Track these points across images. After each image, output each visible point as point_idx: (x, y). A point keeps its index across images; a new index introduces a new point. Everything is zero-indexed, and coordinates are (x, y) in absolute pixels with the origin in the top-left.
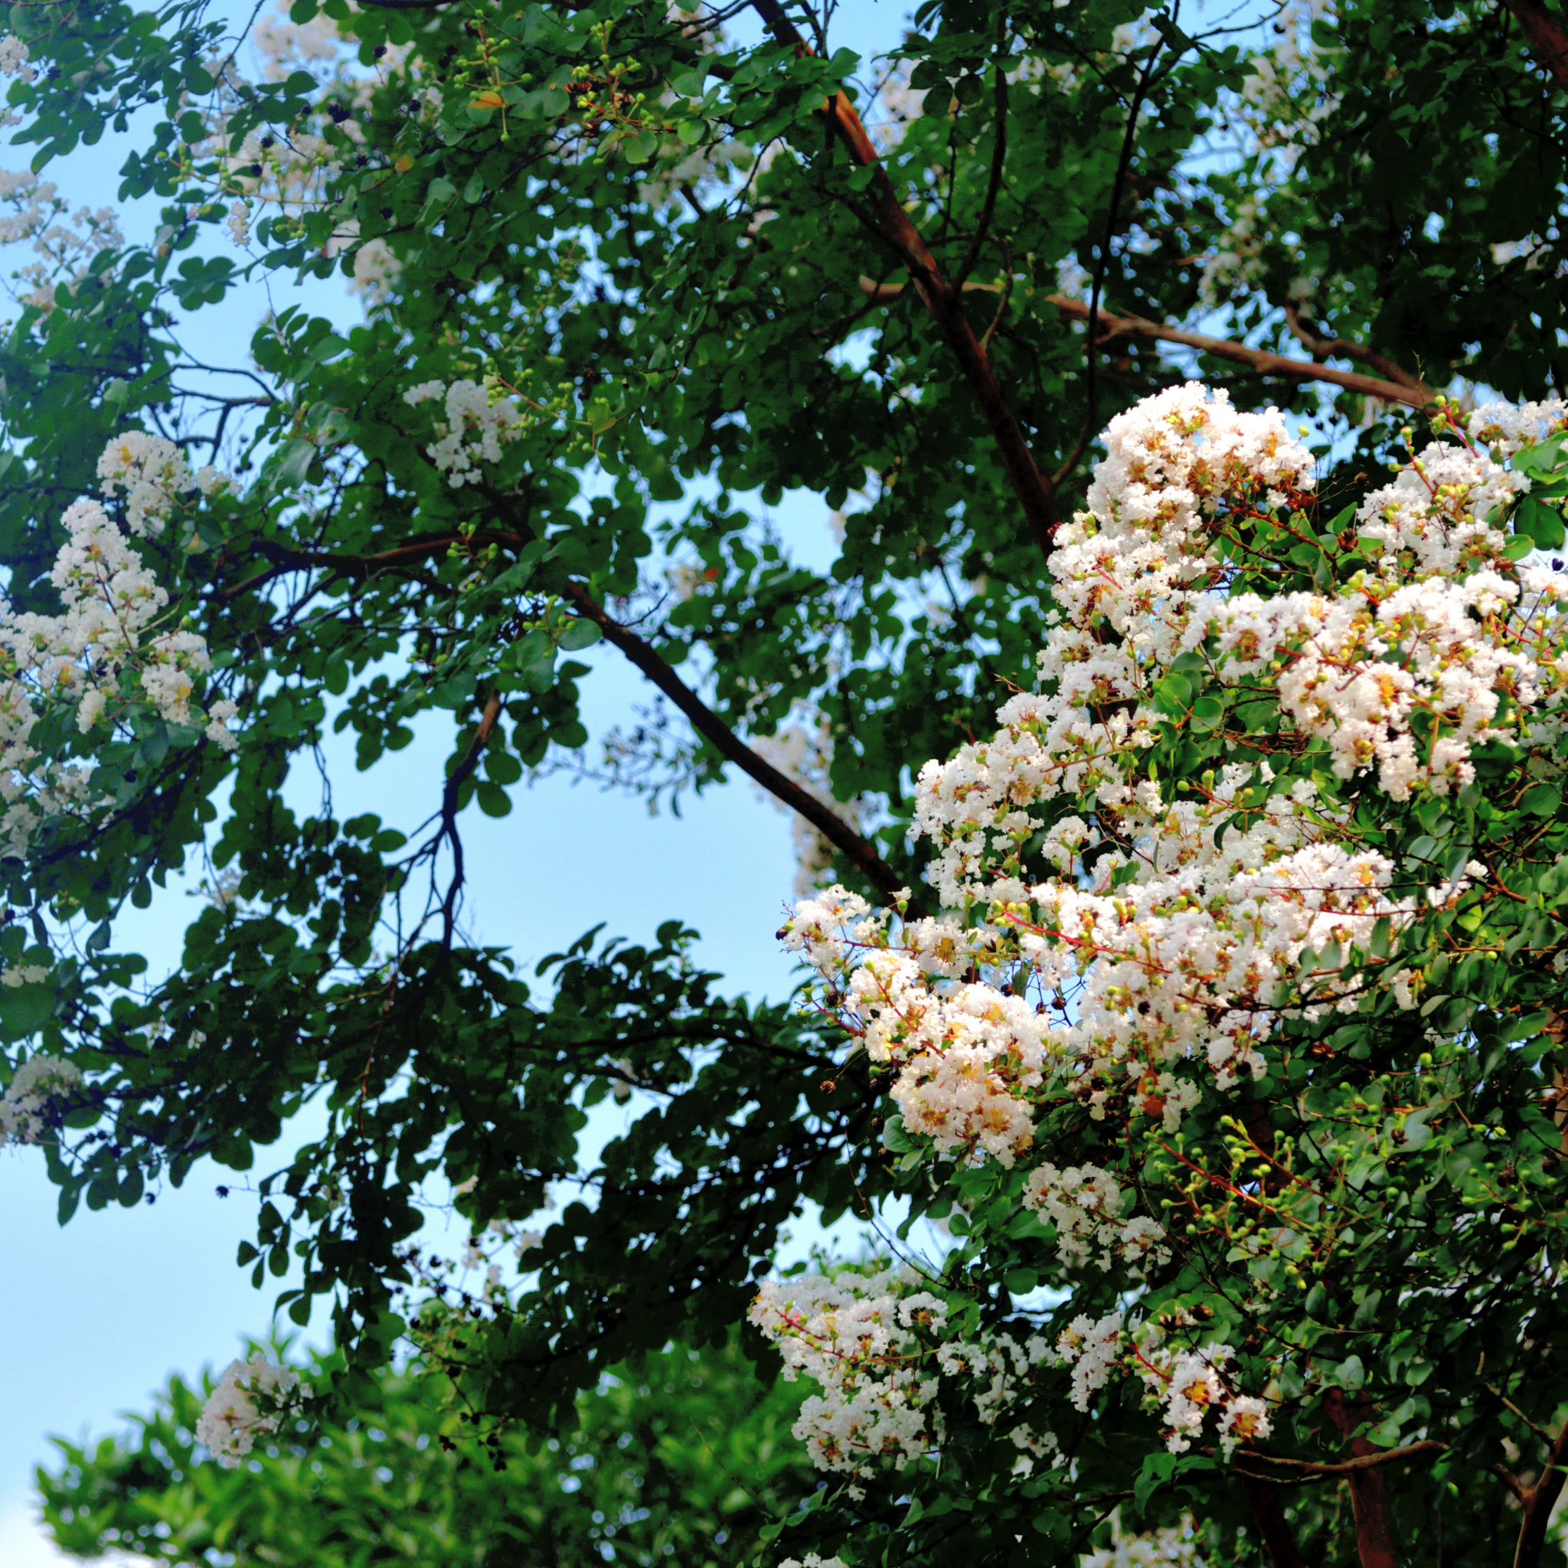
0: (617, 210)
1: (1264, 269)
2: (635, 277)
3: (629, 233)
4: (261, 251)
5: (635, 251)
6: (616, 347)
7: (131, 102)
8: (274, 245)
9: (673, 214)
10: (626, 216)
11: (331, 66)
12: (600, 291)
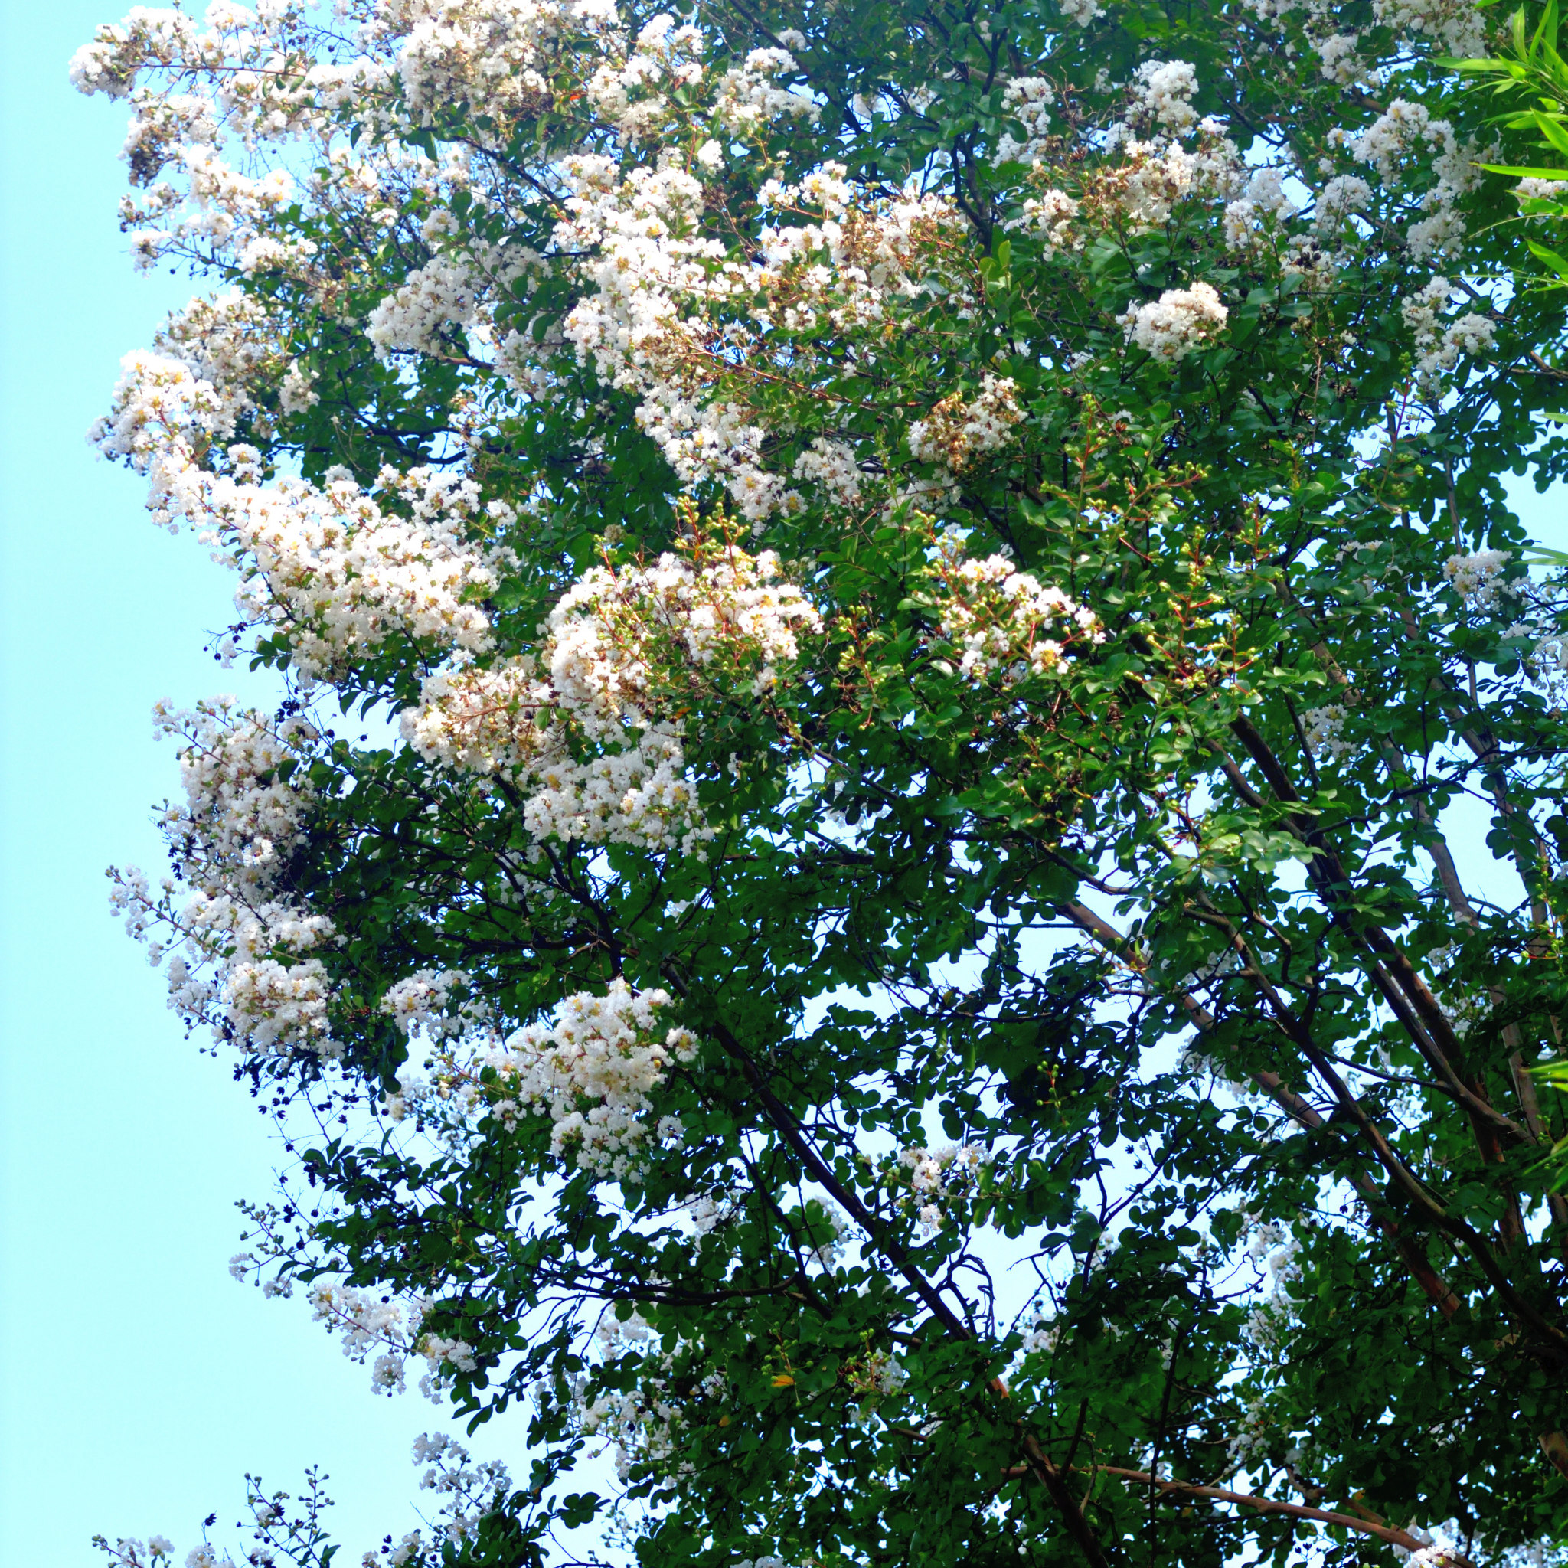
0: (837, 1427)
1: (1268, 1444)
2: (851, 1470)
3: (845, 1442)
4: (624, 1489)
5: (849, 1453)
6: (842, 1517)
7: (526, 1380)
8: (631, 1484)
9: (872, 1430)
10: (844, 1431)
11: (645, 1345)
12: (829, 1481)
